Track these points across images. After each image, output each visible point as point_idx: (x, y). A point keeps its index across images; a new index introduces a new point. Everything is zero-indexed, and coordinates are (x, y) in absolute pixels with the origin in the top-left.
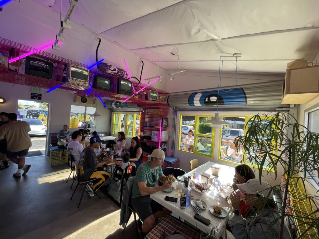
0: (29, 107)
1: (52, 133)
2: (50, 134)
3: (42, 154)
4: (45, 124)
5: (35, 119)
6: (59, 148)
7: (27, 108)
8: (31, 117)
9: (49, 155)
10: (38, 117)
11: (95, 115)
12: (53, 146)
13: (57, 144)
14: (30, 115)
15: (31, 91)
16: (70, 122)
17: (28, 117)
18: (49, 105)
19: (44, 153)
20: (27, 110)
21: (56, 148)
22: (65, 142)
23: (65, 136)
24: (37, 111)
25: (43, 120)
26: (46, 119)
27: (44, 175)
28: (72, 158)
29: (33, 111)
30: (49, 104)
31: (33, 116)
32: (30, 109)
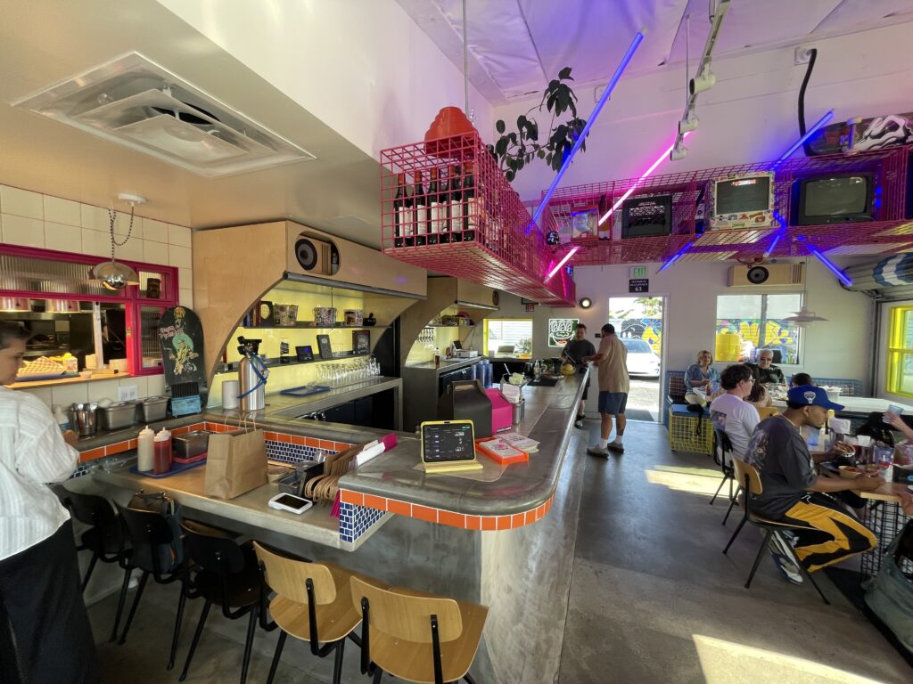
0: (625, 315)
1: (673, 372)
2: (668, 372)
3: (652, 420)
4: (656, 352)
5: (636, 340)
6: (688, 409)
7: (622, 317)
8: (630, 334)
9: (666, 423)
10: (641, 334)
11: (802, 318)
12: (674, 403)
13: (684, 399)
14: (627, 332)
15: (629, 276)
16: (717, 343)
17: (624, 334)
18: (664, 302)
19: (656, 417)
20: (622, 320)
21: (681, 408)
22: (704, 397)
23: (703, 380)
24: (639, 320)
25: (651, 342)
26: (657, 339)
27: (658, 467)
28: (726, 442)
29: (633, 321)
30: (664, 300)
31: (633, 334)
32: (627, 318)
